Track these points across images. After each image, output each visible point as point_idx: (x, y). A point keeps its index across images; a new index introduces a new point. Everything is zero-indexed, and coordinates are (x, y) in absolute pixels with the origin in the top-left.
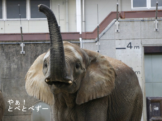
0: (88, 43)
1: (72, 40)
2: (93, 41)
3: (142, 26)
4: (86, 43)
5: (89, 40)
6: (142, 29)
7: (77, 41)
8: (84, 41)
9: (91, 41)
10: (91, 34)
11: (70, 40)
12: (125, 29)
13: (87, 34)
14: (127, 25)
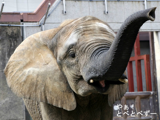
0: (30, 26)
1: (11, 23)
2: (37, 24)
3: (90, 7)
4: (28, 26)
5: (31, 23)
6: (90, 11)
7: (17, 24)
8: (26, 24)
9: (34, 24)
10: (33, 15)
11: (9, 22)
12: (73, 11)
13: (29, 15)
14: (74, 6)
